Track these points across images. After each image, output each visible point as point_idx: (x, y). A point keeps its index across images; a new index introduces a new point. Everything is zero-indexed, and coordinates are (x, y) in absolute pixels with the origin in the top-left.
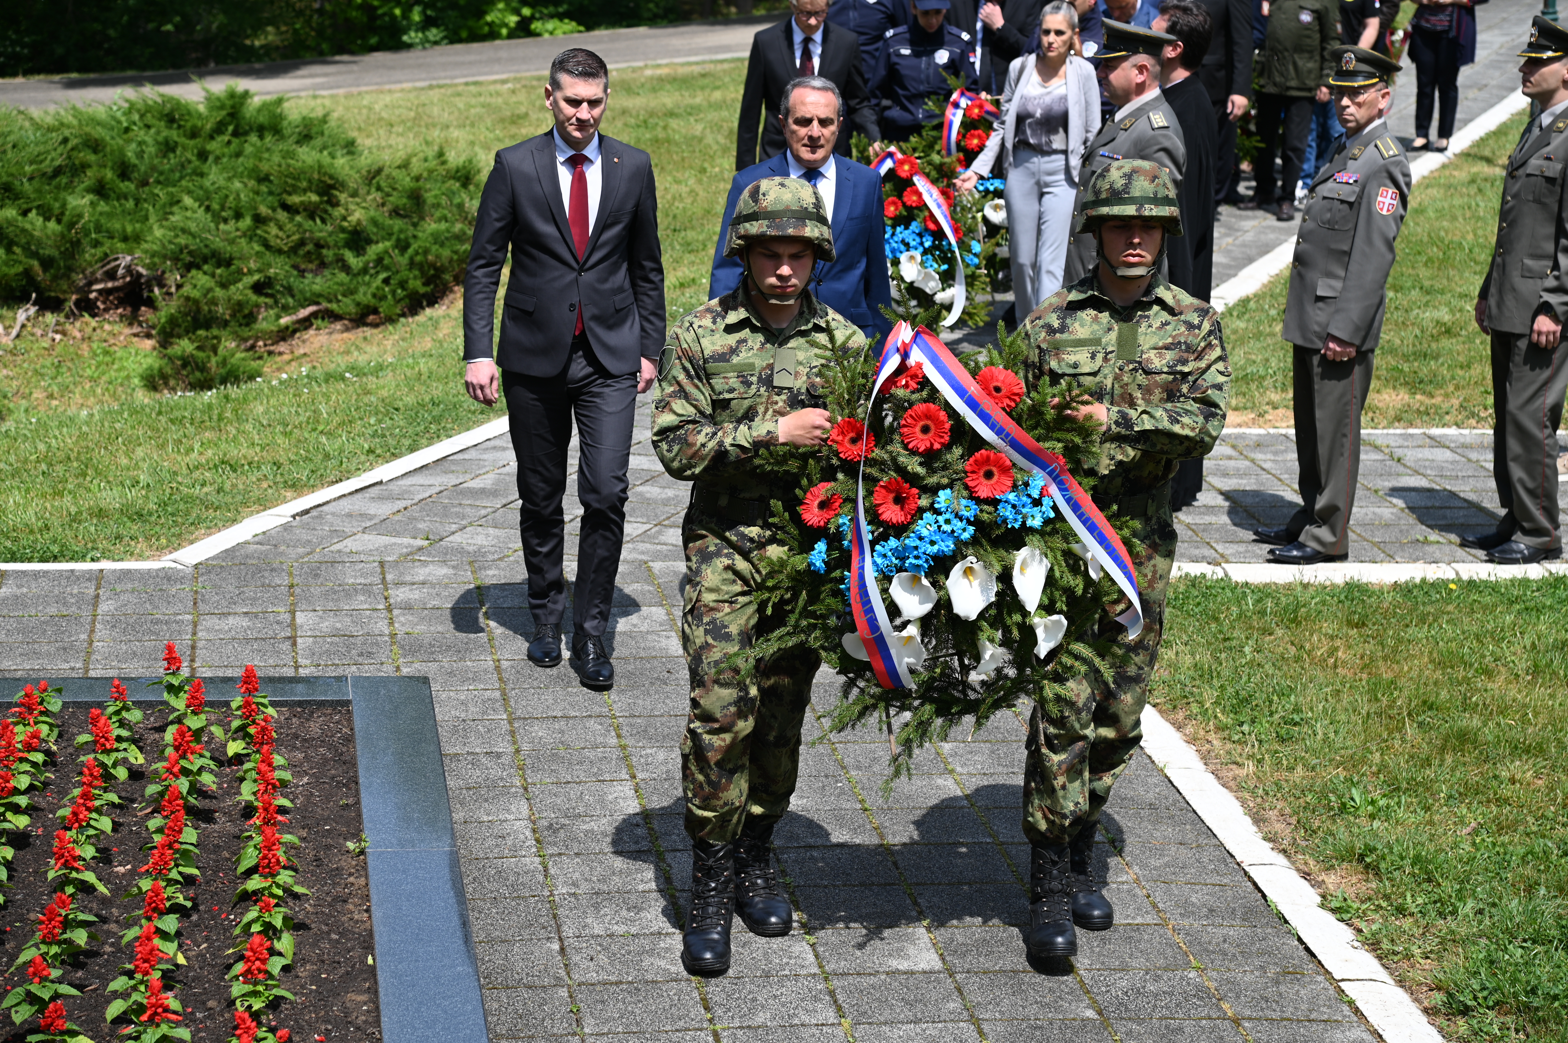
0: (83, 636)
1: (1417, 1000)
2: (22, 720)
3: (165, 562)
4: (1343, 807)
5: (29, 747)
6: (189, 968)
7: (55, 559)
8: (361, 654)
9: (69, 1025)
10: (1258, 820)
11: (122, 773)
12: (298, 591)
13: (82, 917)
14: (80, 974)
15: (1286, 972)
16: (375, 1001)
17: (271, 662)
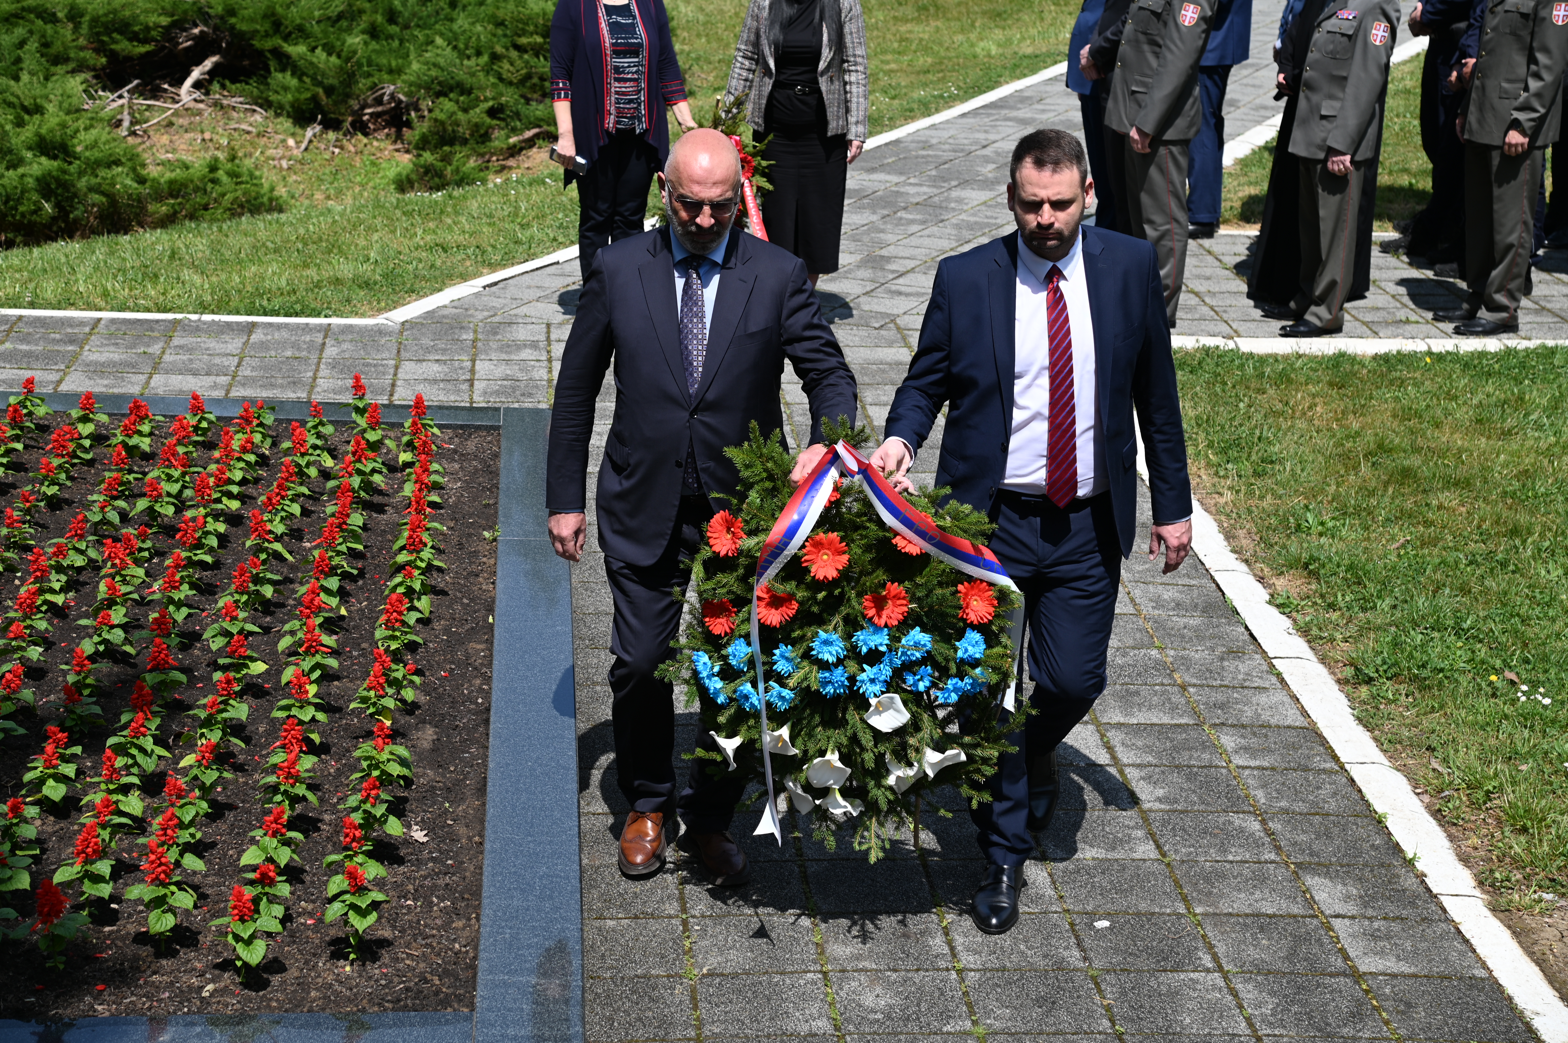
0: (310, 374)
1: (1333, 673)
2: (242, 430)
3: (380, 320)
4: (1298, 528)
5: (244, 450)
6: (351, 618)
7: (297, 315)
8: (523, 395)
9: (249, 653)
10: (1229, 536)
11: (313, 472)
12: (480, 344)
13: (269, 575)
14: (268, 619)
15: (1230, 652)
16: (490, 649)
17: (452, 398)
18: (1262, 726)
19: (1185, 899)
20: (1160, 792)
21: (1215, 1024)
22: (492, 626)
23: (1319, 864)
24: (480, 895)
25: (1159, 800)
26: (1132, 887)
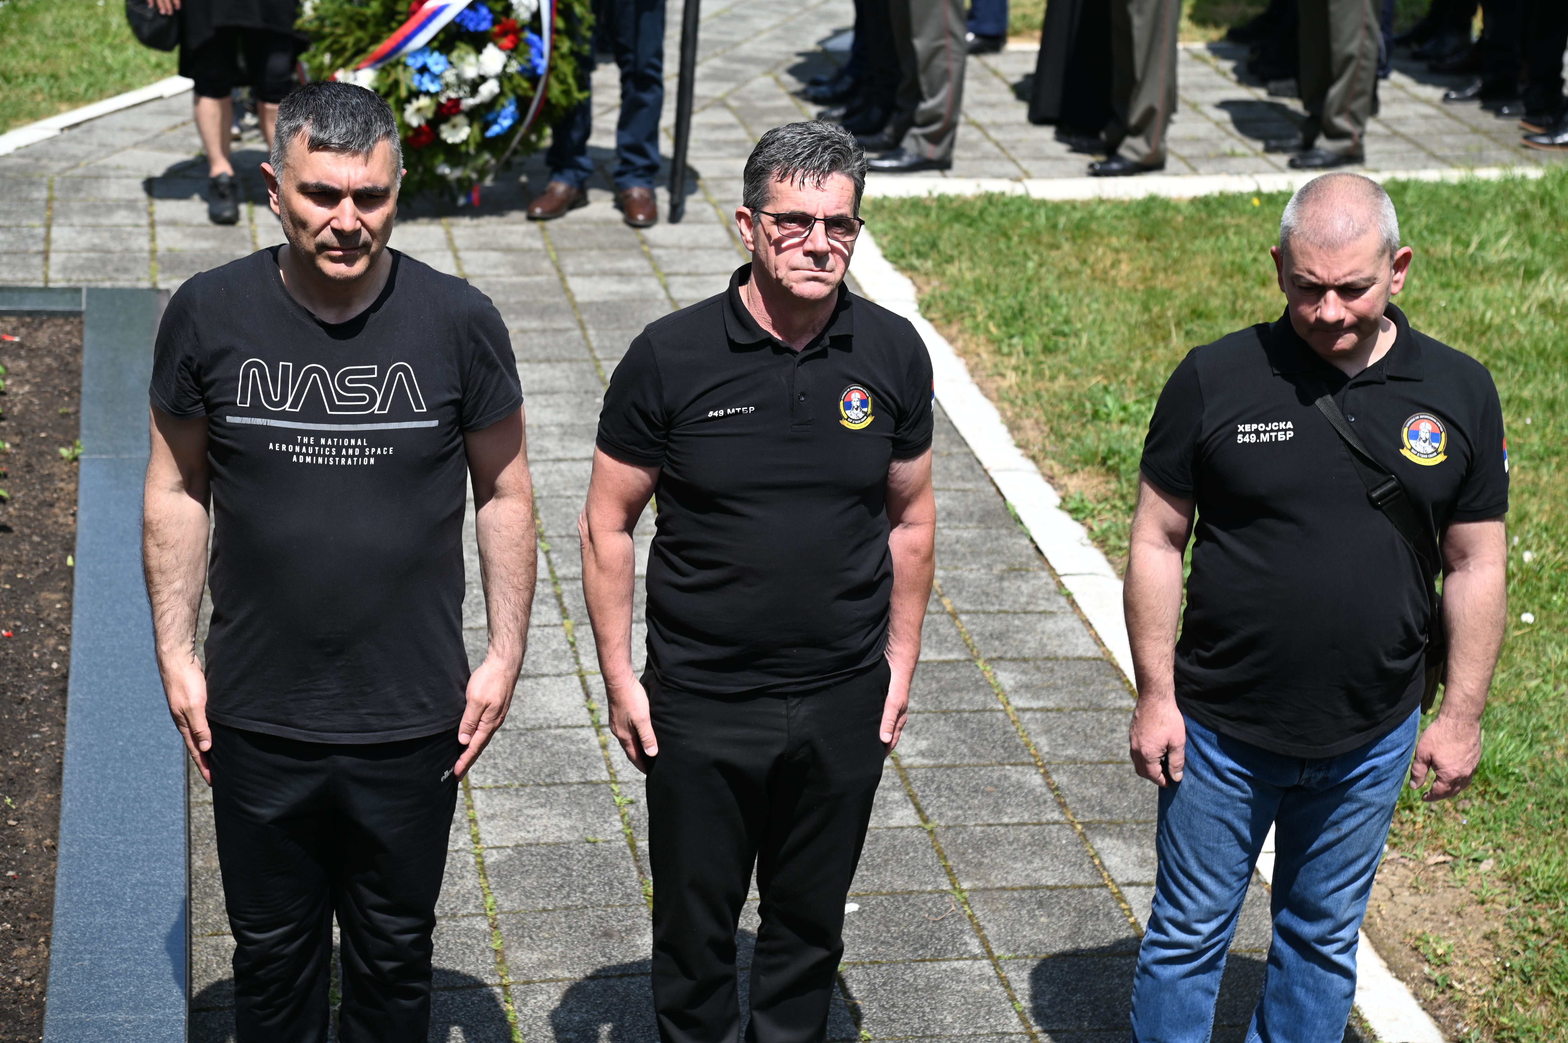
4: (1096, 415)
8: (117, 270)
10: (1013, 428)
12: (56, 205)
15: (1012, 569)
16: (69, 600)
17: (20, 275)
18: (1047, 659)
19: (950, 873)
20: (923, 744)
21: (981, 1022)
22: (71, 570)
23: (1111, 823)
24: (51, 913)
25: (922, 754)
26: (886, 862)
